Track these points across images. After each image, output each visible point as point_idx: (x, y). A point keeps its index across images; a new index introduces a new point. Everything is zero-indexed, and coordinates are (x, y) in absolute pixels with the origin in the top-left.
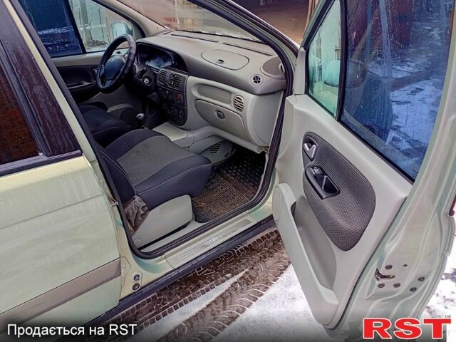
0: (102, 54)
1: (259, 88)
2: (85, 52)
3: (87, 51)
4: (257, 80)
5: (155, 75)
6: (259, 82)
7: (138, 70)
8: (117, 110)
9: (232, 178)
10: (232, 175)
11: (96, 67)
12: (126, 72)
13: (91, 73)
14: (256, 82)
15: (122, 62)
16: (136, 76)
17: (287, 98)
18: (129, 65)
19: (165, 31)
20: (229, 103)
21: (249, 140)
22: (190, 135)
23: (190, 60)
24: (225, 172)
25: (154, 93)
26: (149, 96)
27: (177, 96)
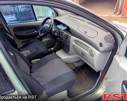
0: (43, 21)
1: (102, 49)
2: (36, 20)
3: (37, 20)
4: (101, 45)
5: (60, 32)
6: (102, 46)
7: (53, 30)
8: (46, 41)
9: (84, 74)
10: (84, 73)
11: (40, 26)
12: (48, 31)
13: (38, 28)
14: (100, 46)
15: (48, 27)
16: (52, 32)
17: (115, 56)
18: (50, 29)
19: (65, 14)
20: (87, 51)
21: (94, 66)
22: (70, 57)
23: (73, 30)
24: (82, 71)
25: (59, 38)
26: (57, 39)
27: (66, 43)
